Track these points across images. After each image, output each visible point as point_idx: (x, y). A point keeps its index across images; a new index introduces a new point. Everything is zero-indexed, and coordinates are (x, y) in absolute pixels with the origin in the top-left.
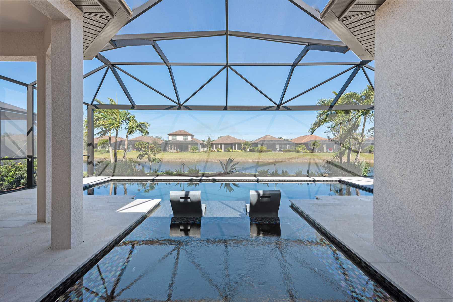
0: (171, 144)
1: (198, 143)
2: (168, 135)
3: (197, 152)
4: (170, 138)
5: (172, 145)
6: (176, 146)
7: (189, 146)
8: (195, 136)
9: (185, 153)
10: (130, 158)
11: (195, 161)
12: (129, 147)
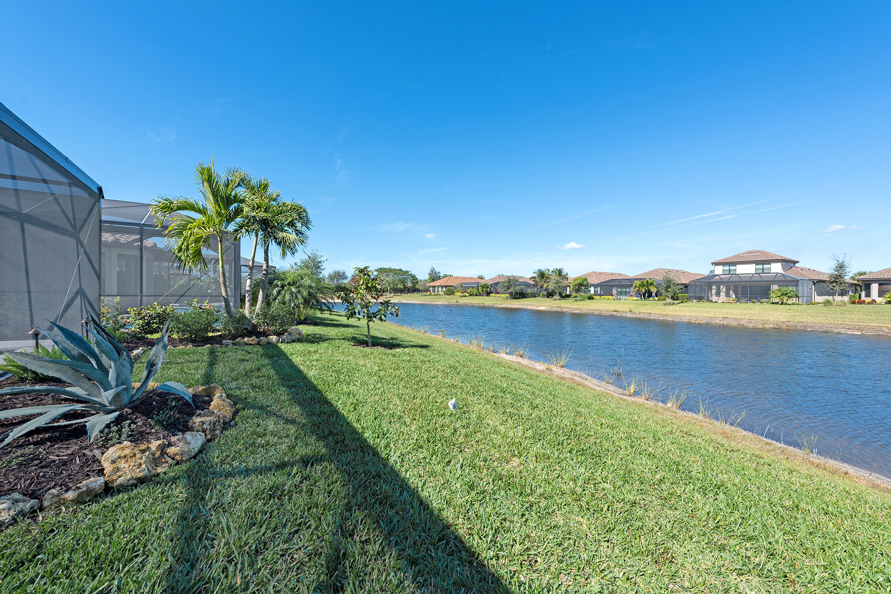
0: (718, 284)
1: (797, 281)
2: (712, 264)
3: (793, 304)
4: (719, 270)
5: (722, 287)
6: (732, 287)
7: (775, 287)
8: (798, 262)
9: (750, 305)
10: (615, 311)
11: (770, 328)
12: (628, 290)
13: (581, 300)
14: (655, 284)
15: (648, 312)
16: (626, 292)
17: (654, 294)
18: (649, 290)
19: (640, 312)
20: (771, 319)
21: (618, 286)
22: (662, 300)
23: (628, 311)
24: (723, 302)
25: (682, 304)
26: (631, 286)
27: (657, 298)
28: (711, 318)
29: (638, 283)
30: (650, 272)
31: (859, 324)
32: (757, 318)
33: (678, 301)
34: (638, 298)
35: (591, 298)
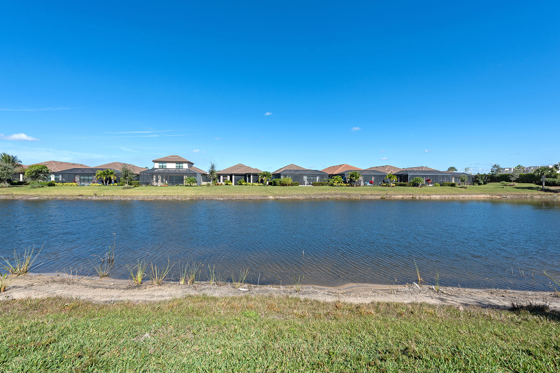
0: (157, 174)
1: (196, 174)
2: (153, 161)
3: (195, 186)
4: (157, 165)
5: (159, 176)
6: (164, 177)
7: (185, 177)
8: (194, 164)
9: (175, 187)
10: (80, 195)
11: (189, 200)
12: (90, 178)
13: (39, 187)
14: (115, 173)
15: (111, 195)
16: (88, 180)
17: (113, 181)
18: (110, 178)
19: (104, 195)
20: (188, 195)
21: (81, 175)
22: (120, 185)
23: (93, 194)
24: (161, 186)
25: (136, 188)
26: (94, 174)
27: (116, 184)
28: (156, 196)
29: (100, 172)
30: (108, 164)
31: (222, 194)
32: (181, 195)
33: (133, 186)
34: (101, 184)
35: (51, 185)
